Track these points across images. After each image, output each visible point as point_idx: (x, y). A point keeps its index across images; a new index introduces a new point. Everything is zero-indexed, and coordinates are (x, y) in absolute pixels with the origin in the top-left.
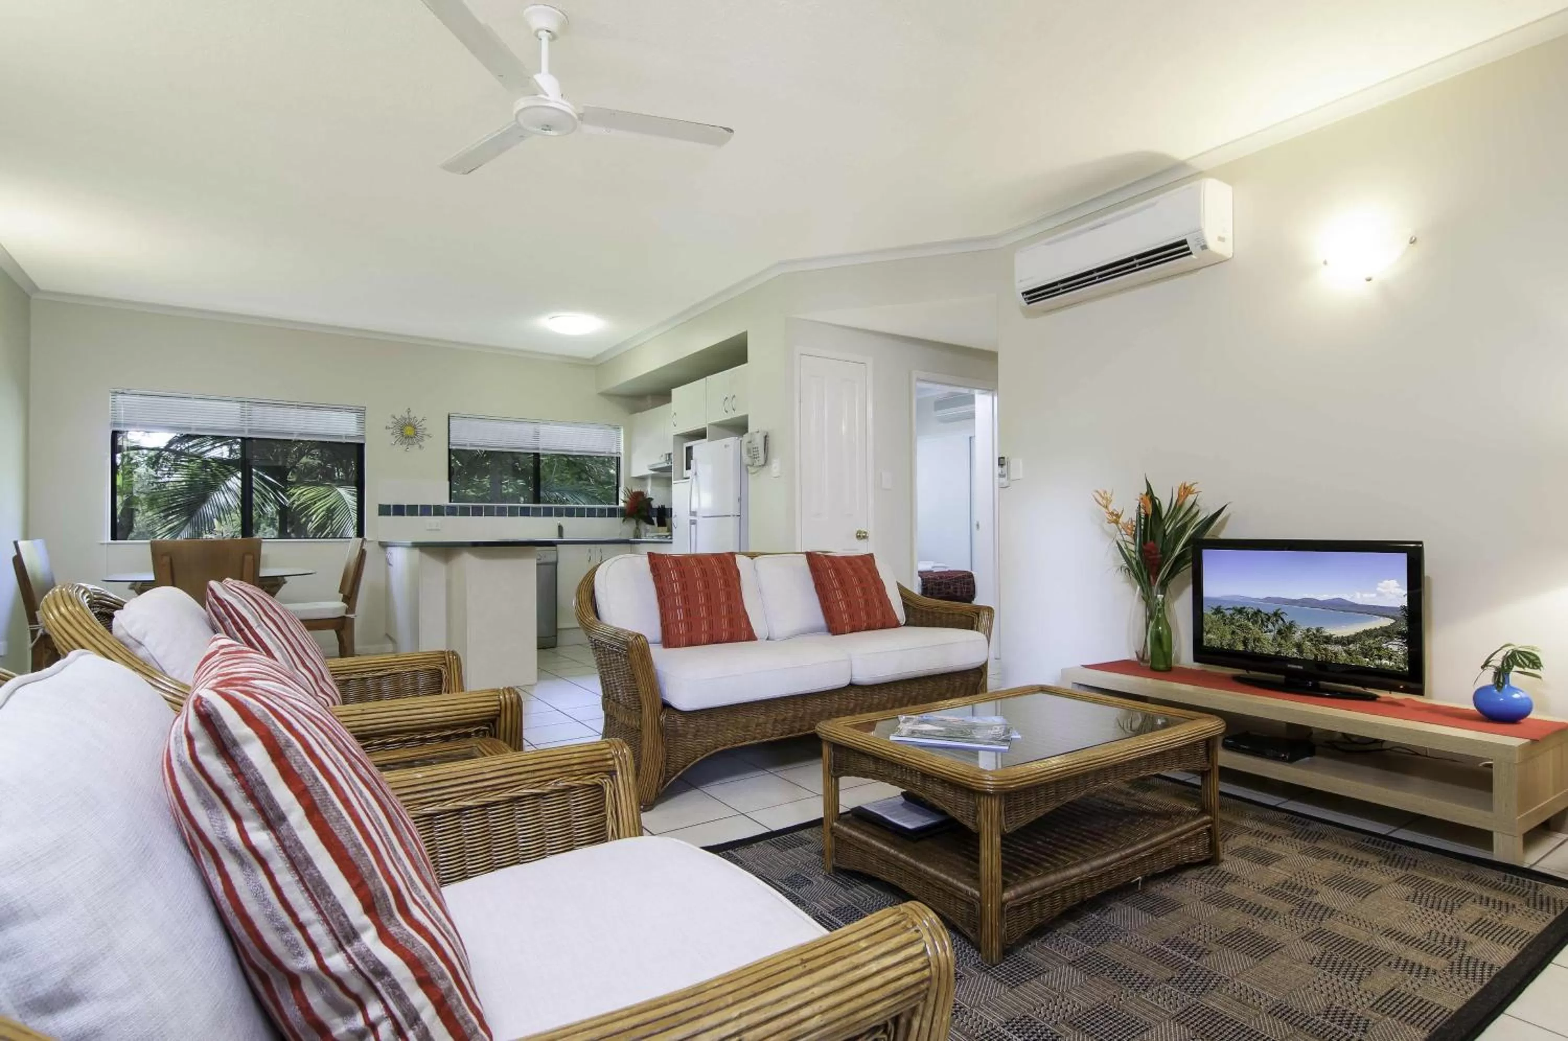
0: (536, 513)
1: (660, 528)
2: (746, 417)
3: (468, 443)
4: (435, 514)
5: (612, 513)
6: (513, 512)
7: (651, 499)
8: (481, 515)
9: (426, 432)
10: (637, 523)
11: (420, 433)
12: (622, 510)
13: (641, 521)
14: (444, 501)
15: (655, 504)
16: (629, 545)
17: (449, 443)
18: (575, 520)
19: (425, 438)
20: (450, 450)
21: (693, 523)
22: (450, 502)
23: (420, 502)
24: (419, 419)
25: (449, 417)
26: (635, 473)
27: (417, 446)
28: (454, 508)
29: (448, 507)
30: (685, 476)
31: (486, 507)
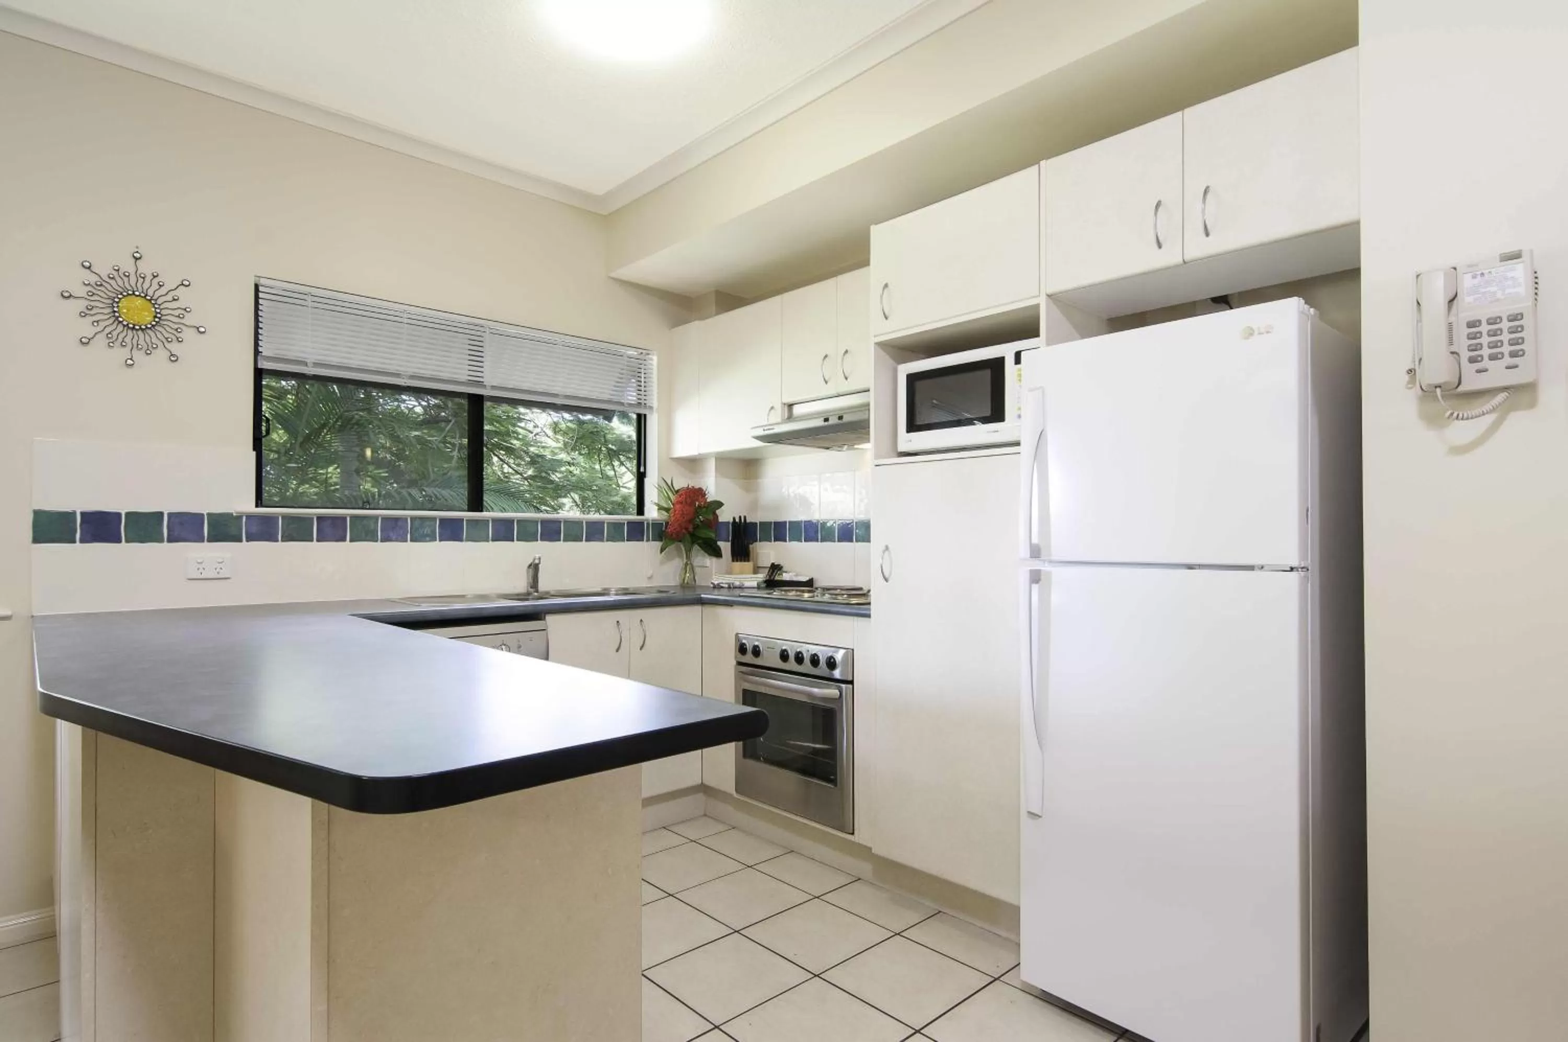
0: (478, 532)
1: (738, 565)
2: (1354, 227)
3: (311, 359)
4: (213, 538)
5: (636, 532)
6: (421, 531)
7: (719, 504)
8: (343, 539)
9: (189, 320)
10: (688, 551)
11: (171, 319)
12: (656, 525)
13: (696, 547)
14: (245, 503)
15: (725, 515)
16: (697, 609)
17: (257, 353)
18: (561, 547)
19: (188, 335)
20: (259, 374)
21: (1036, 577)
22: (259, 502)
23: (168, 506)
24: (170, 284)
25: (257, 287)
26: (683, 449)
27: (161, 354)
28: (269, 521)
29: (250, 517)
30: (902, 448)
31: (354, 518)
